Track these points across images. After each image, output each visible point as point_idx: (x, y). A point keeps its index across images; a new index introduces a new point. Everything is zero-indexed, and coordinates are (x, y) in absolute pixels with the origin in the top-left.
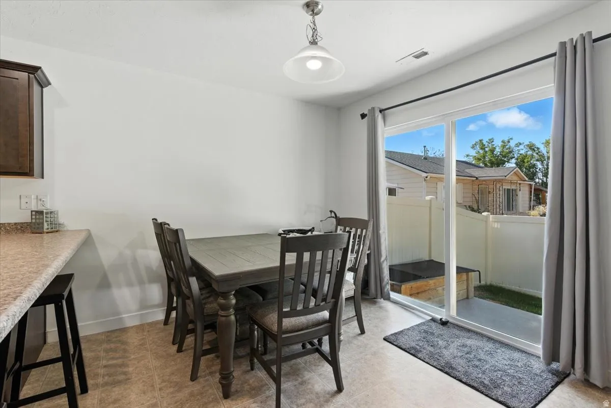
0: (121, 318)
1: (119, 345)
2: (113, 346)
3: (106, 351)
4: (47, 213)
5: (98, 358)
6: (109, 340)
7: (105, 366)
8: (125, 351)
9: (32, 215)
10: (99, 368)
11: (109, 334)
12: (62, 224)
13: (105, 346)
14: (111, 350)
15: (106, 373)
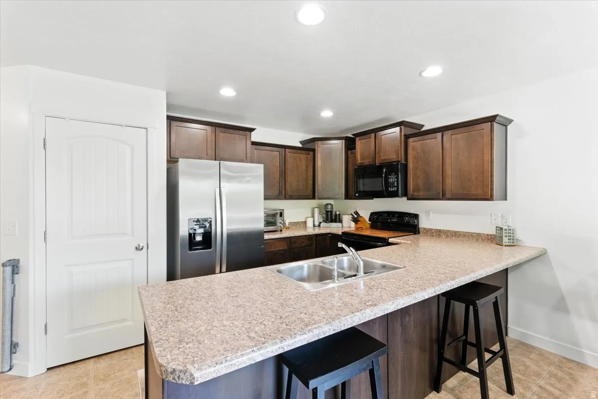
0: (580, 351)
1: (567, 377)
2: (560, 374)
3: (551, 375)
4: (506, 230)
5: (539, 374)
6: (559, 366)
7: (540, 387)
8: (569, 386)
9: (496, 230)
10: (534, 383)
11: (563, 360)
12: (520, 240)
13: (552, 369)
14: (556, 376)
15: (537, 393)
